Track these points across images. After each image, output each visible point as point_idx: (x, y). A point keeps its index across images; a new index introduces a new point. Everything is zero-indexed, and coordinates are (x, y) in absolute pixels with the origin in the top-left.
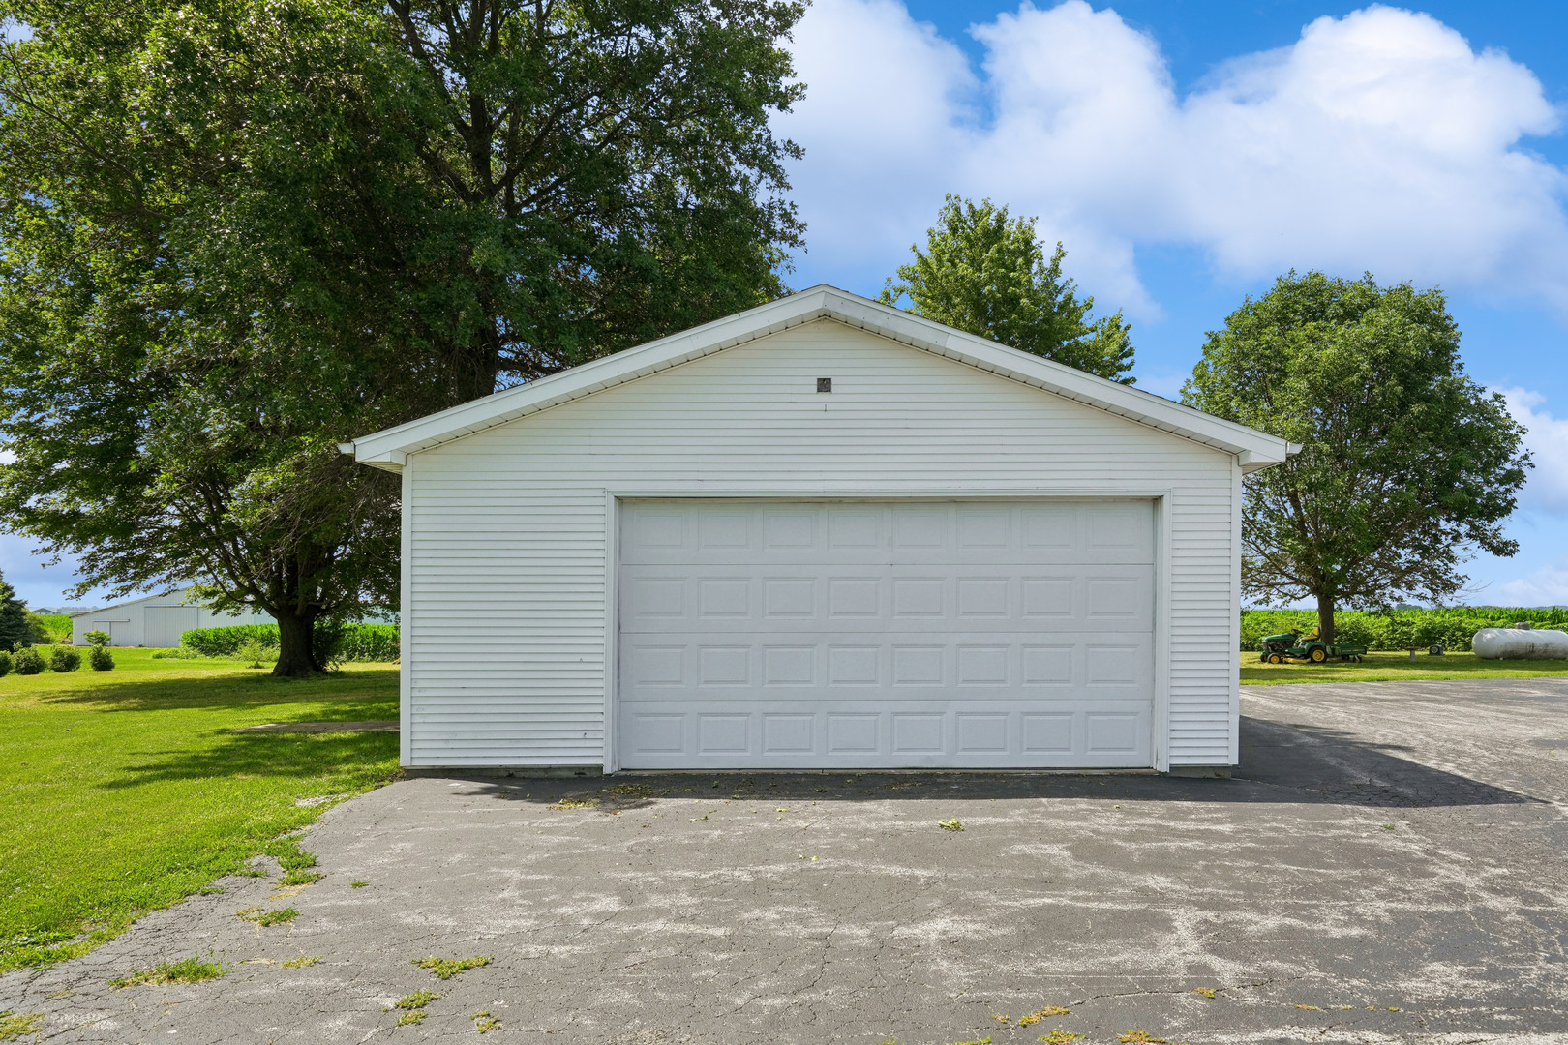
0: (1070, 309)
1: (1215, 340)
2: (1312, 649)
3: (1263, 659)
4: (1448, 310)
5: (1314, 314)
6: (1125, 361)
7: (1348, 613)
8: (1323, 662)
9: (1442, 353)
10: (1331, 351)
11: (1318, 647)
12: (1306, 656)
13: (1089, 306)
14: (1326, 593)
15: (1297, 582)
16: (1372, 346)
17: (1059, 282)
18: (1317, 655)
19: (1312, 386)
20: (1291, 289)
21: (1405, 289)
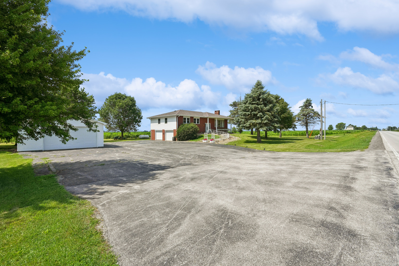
0: (86, 95)
1: (107, 99)
2: (120, 138)
3: (114, 140)
4: (135, 99)
5: (120, 98)
6: (94, 101)
7: (125, 134)
8: (122, 140)
9: (134, 105)
10: (121, 104)
11: (121, 138)
12: (120, 139)
13: (88, 94)
14: (122, 131)
15: (119, 130)
16: (126, 103)
17: (84, 91)
18: (121, 139)
19: (119, 107)
20: (117, 94)
21: (130, 97)
